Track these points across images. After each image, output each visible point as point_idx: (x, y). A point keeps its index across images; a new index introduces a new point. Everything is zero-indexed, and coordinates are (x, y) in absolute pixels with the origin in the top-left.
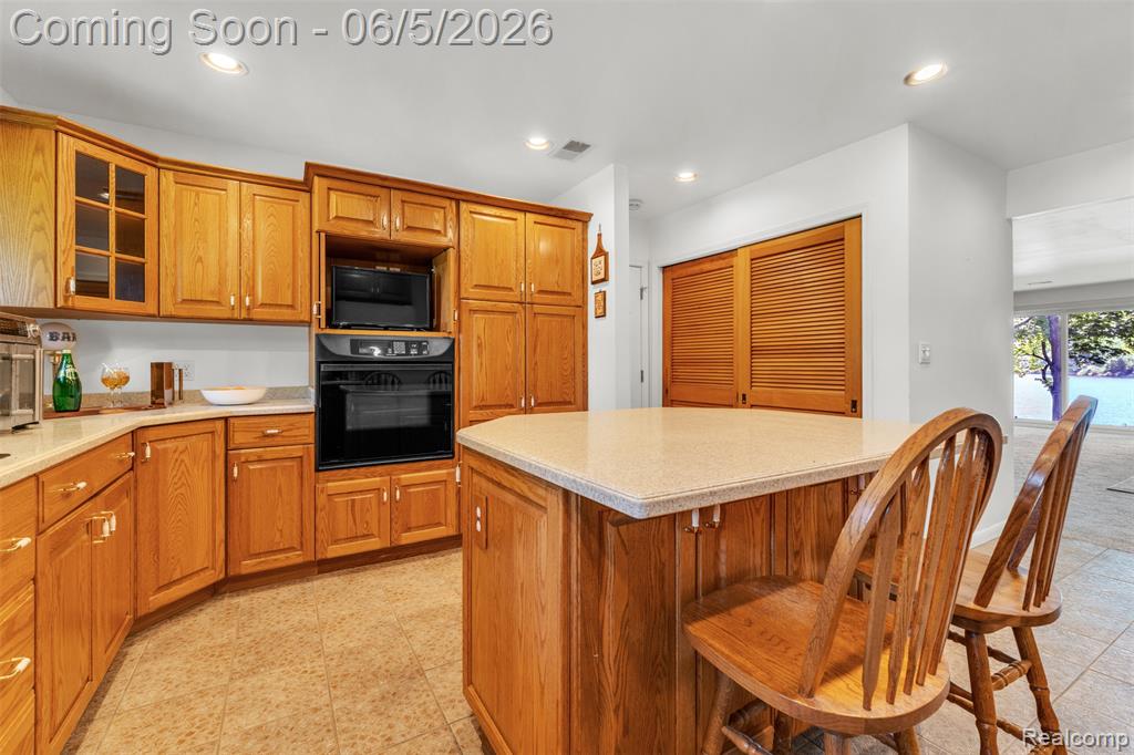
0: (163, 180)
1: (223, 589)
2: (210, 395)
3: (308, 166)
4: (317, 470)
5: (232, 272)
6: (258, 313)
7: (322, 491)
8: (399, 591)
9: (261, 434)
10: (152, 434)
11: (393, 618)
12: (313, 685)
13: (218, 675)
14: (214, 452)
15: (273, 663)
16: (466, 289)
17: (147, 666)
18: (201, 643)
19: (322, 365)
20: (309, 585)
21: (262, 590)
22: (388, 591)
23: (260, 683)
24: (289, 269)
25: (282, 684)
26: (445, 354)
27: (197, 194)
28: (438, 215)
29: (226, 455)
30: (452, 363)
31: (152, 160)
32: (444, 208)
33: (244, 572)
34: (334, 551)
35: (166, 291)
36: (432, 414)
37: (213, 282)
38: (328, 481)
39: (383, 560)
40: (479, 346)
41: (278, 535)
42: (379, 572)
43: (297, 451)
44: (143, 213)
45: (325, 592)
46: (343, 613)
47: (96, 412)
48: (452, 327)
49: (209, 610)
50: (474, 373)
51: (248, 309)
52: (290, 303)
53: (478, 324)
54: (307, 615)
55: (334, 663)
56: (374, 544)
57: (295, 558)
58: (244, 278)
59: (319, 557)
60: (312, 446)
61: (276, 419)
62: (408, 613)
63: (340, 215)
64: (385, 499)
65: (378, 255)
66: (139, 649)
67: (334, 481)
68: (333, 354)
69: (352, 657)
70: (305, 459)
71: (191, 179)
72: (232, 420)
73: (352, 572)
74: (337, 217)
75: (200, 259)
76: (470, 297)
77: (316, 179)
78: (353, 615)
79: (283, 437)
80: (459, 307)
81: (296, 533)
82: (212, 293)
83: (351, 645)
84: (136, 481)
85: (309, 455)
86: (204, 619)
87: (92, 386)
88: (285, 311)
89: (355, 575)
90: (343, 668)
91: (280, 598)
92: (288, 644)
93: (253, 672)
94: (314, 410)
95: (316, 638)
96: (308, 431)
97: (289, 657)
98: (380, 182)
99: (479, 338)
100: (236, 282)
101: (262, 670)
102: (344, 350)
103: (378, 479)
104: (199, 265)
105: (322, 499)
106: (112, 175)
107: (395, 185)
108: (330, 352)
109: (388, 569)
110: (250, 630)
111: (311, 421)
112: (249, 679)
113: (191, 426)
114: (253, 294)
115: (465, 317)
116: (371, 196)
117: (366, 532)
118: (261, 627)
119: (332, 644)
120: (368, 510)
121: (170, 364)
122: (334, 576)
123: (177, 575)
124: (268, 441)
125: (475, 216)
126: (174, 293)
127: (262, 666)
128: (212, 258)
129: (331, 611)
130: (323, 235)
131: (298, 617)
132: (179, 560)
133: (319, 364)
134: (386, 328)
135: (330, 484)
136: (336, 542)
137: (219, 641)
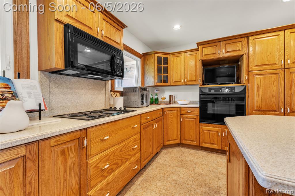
0: (171, 57)
1: (180, 145)
2: (179, 102)
3: (197, 44)
4: (200, 123)
5: (183, 74)
6: (188, 83)
7: (201, 128)
8: (221, 164)
9: (187, 112)
10: (166, 109)
11: (217, 171)
12: (190, 177)
13: (173, 164)
14: (178, 115)
15: (183, 167)
16: (251, 67)
17: (164, 155)
18: (173, 155)
19: (201, 95)
20: (198, 151)
21: (188, 149)
22: (218, 162)
23: (179, 170)
24: (195, 71)
25: (184, 173)
26: (241, 91)
27: (176, 59)
28: (239, 44)
29: (180, 115)
30: (245, 94)
31: (169, 54)
32: (242, 41)
33: (184, 143)
34: (204, 145)
35: (171, 80)
36: (236, 111)
37: (179, 77)
38: (203, 126)
39: (219, 153)
40: (258, 88)
41: (191, 137)
42: (217, 155)
43: (195, 117)
44: (167, 65)
45: (201, 155)
46: (203, 163)
47: (160, 104)
48: (245, 82)
49: (177, 149)
50: (255, 98)
51: (186, 82)
52: (195, 80)
53: (257, 80)
54: (195, 159)
55: (196, 175)
56: (215, 147)
57: (194, 143)
58: (185, 75)
59: (200, 145)
60: (199, 116)
61: (190, 108)
62: (222, 172)
63: (206, 54)
64: (219, 135)
65: (221, 63)
66: (164, 151)
67: (204, 126)
68: (204, 92)
69: (201, 176)
70: (197, 119)
71: (175, 55)
72: (181, 108)
73: (210, 153)
74: (205, 55)
75: (177, 73)
76: (253, 70)
77: (199, 46)
78: (206, 164)
79: (192, 113)
80: (248, 75)
81: (195, 137)
82: (179, 80)
83: (202, 172)
84: (163, 118)
85: (198, 118)
86: (175, 150)
87: (160, 100)
88: (194, 82)
89: (210, 154)
90: (198, 177)
91: (190, 152)
92: (188, 164)
93: (179, 167)
94: (199, 107)
95: (195, 166)
96: (197, 112)
97: (187, 167)
98: (217, 41)
99: (257, 85)
100: (183, 76)
101: (181, 167)
102: (207, 91)
103: (217, 128)
104: (177, 74)
105: (201, 130)
106: (163, 59)
107: (222, 40)
108: (203, 92)
109: (220, 156)
110: (182, 157)
111: (198, 110)
112: (178, 168)
113: (173, 108)
114: (187, 79)
115: (251, 78)
116: (215, 46)
117: (213, 143)
118: (184, 157)
119: (198, 170)
120: (214, 137)
121: (172, 95)
122: (204, 152)
123: (171, 139)
124: (188, 114)
125: (255, 40)
126: (173, 81)
127: (181, 166)
128: (179, 72)
129: (200, 161)
130: (201, 61)
131: (193, 159)
132: (171, 136)
133: (200, 95)
134: (220, 84)
135: (203, 127)
136: (205, 143)
137: (176, 156)
